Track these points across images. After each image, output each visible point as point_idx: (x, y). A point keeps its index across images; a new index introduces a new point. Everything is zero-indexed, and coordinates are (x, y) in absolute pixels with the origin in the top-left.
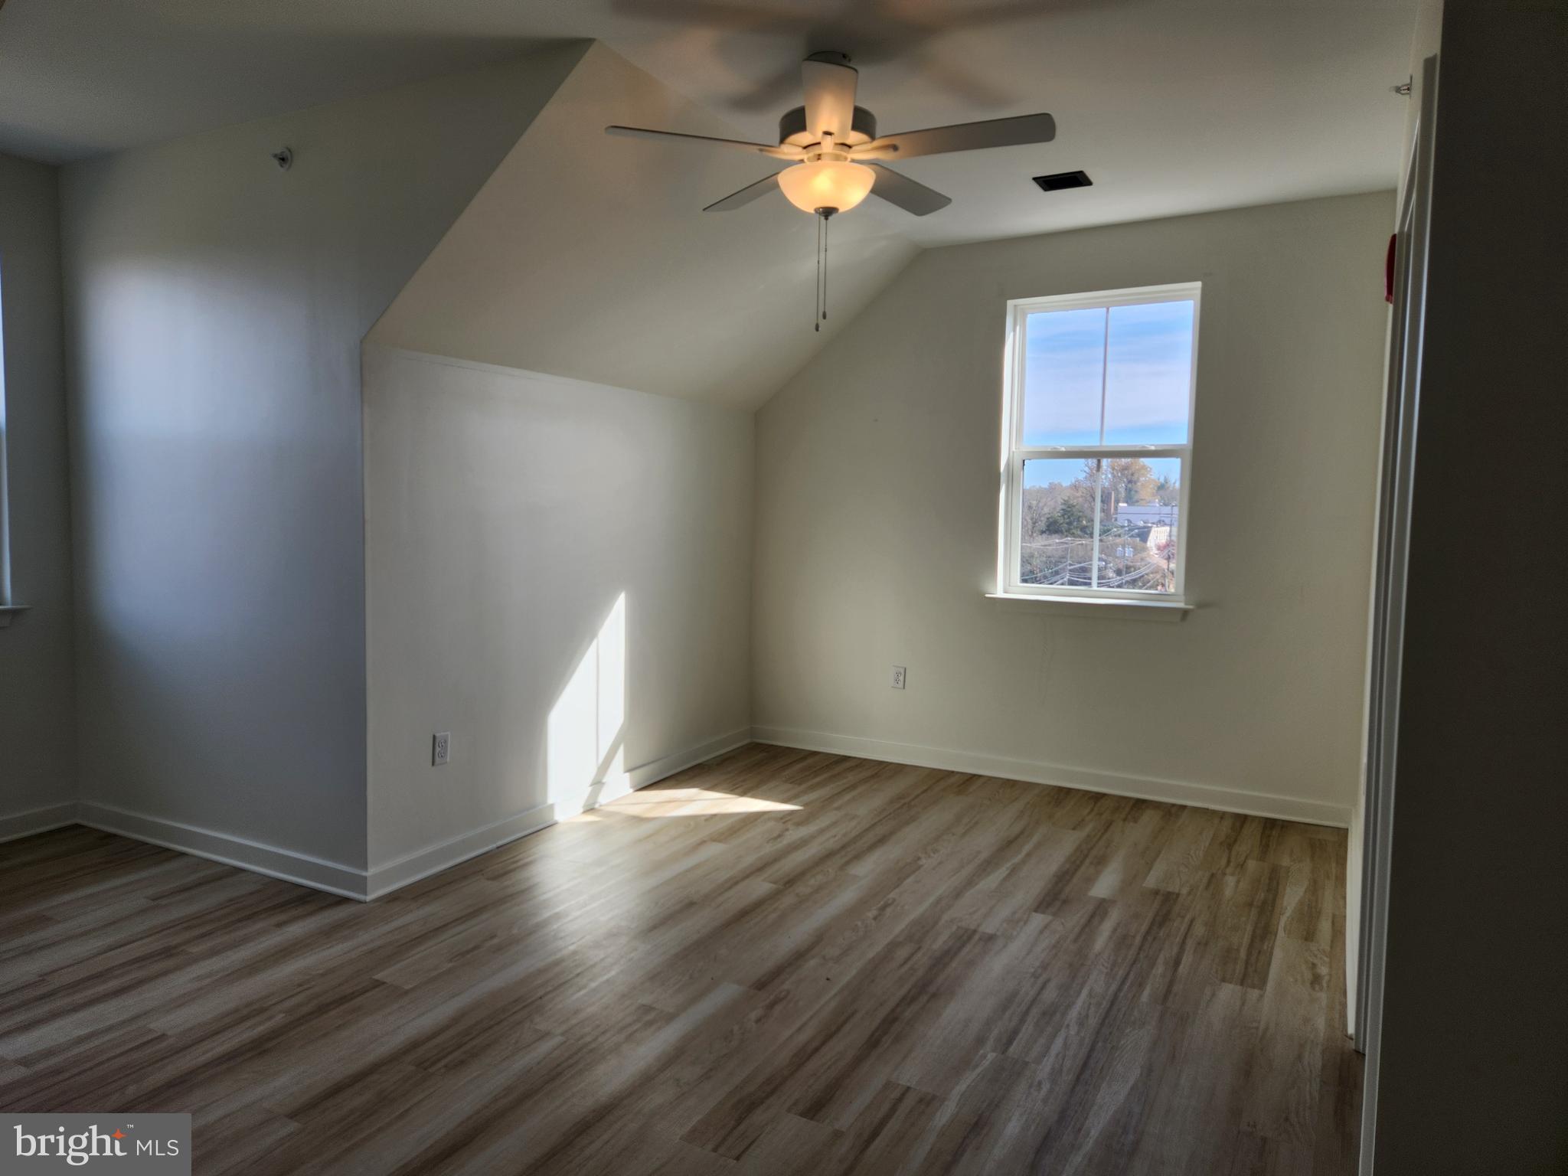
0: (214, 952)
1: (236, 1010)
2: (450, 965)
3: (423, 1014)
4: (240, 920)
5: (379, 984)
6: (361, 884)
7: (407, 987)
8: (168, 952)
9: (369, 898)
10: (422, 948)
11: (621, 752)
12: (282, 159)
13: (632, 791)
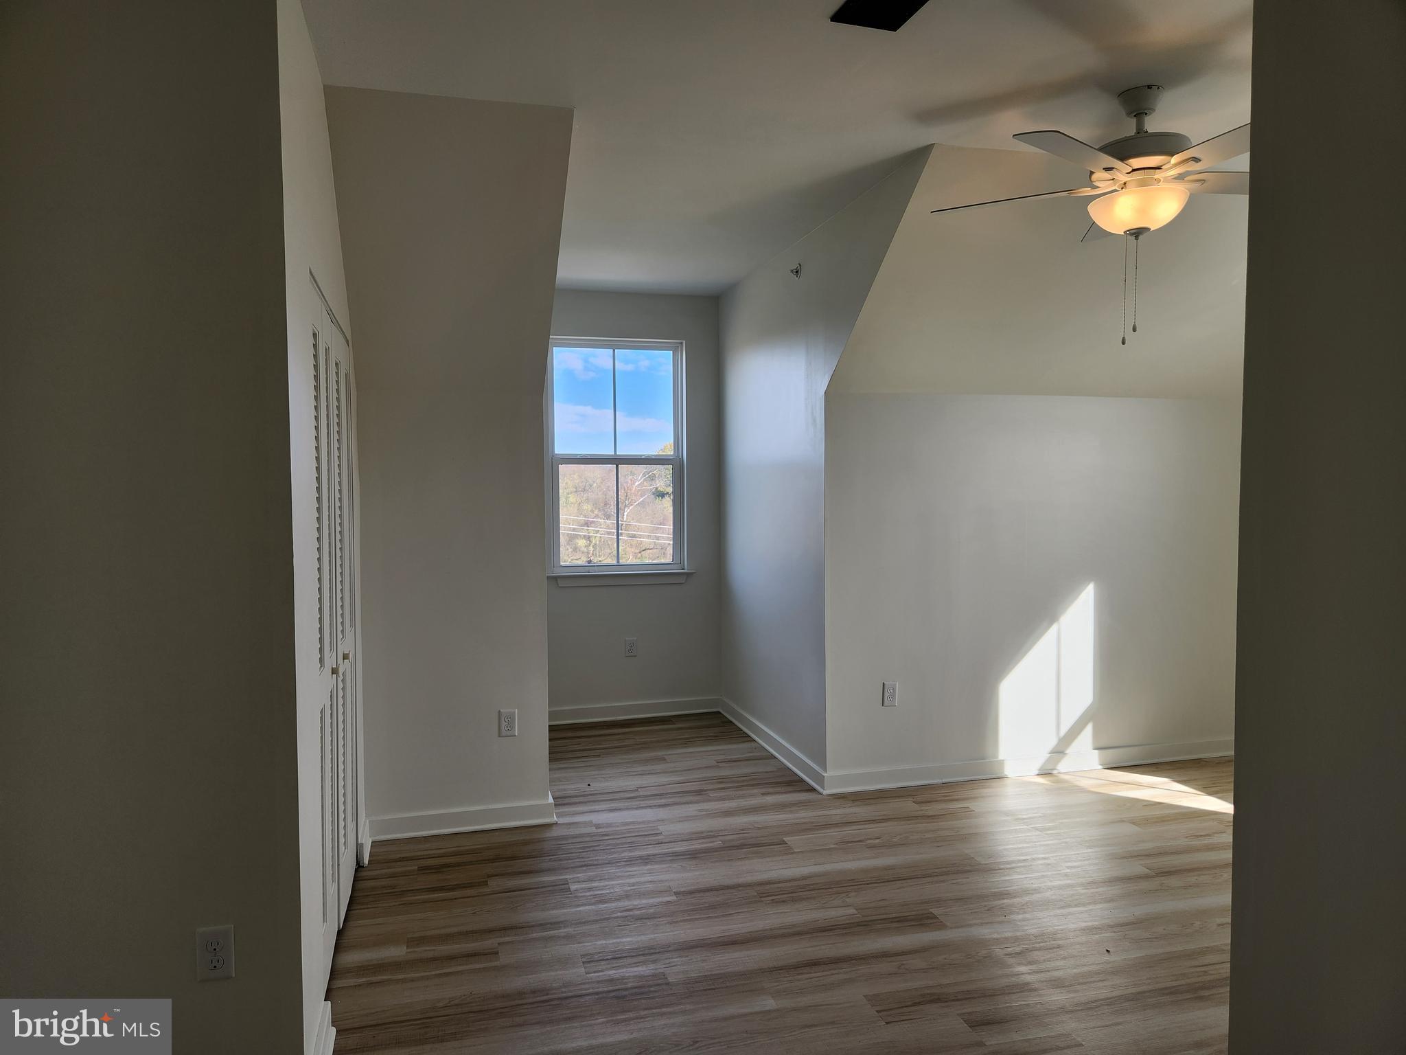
0: (720, 799)
1: (702, 833)
2: (833, 846)
4: (747, 786)
5: (784, 843)
6: (820, 780)
7: (796, 850)
8: (699, 792)
9: (825, 792)
10: (828, 831)
11: (1089, 729)
12: (797, 272)
13: (1101, 767)
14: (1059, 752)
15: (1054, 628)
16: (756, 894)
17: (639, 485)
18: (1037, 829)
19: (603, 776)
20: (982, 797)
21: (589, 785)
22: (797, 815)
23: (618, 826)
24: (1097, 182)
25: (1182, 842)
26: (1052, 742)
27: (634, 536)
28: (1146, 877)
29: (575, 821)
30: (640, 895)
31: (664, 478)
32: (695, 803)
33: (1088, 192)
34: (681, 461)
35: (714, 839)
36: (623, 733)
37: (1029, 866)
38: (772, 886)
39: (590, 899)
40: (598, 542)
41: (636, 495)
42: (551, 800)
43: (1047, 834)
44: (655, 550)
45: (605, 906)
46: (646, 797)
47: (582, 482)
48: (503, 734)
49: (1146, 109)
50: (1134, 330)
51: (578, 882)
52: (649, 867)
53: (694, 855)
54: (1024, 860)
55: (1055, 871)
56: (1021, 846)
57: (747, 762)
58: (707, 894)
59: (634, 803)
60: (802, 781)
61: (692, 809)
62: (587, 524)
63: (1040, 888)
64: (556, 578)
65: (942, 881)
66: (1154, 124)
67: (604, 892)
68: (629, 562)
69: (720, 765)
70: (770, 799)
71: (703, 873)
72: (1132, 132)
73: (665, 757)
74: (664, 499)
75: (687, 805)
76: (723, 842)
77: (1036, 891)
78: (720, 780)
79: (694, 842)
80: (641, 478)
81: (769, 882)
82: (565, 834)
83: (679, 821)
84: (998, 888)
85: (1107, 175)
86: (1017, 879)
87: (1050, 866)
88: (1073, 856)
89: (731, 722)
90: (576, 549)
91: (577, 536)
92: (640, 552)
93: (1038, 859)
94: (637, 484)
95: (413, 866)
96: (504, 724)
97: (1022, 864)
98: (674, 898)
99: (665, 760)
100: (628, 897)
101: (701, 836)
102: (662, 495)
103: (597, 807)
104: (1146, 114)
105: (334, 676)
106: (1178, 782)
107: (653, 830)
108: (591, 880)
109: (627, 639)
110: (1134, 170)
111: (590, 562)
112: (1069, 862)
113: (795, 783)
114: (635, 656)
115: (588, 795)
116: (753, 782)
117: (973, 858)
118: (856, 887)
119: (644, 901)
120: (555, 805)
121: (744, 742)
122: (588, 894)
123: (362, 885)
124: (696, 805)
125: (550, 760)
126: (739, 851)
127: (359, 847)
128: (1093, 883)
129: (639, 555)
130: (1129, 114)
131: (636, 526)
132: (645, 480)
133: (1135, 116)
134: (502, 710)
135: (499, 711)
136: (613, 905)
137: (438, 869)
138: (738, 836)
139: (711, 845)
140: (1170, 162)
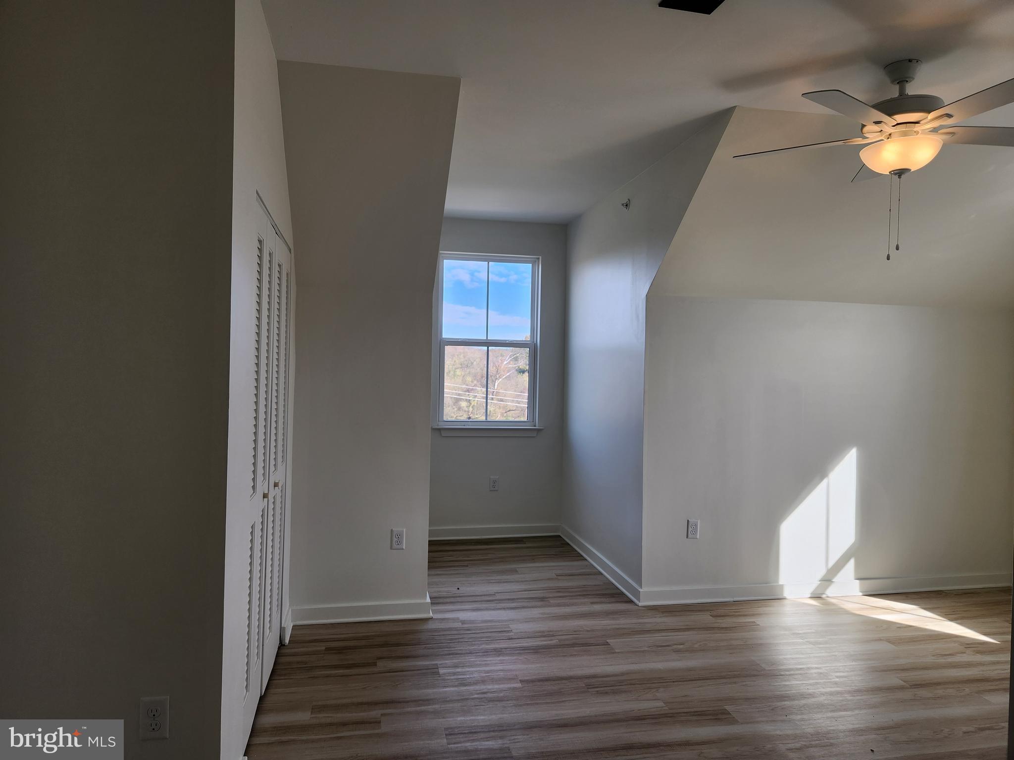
0: (559, 605)
1: (543, 632)
2: (647, 649)
3: (612, 665)
4: (580, 595)
5: (608, 644)
6: (637, 594)
7: (617, 651)
8: (542, 599)
9: (640, 604)
10: (642, 636)
11: (852, 563)
12: (626, 205)
13: (861, 594)
14: (827, 580)
15: (825, 481)
16: (584, 685)
17: (506, 364)
18: (810, 643)
19: (469, 582)
20: (765, 614)
21: (458, 589)
22: (618, 622)
23: (479, 623)
24: (867, 134)
25: (930, 660)
26: (822, 572)
27: (502, 400)
28: (902, 688)
29: (447, 617)
30: (494, 681)
31: (523, 359)
32: (539, 607)
33: (859, 141)
34: (536, 345)
35: (553, 638)
36: (486, 549)
37: (804, 674)
38: (597, 679)
39: (455, 682)
40: (475, 404)
41: (504, 371)
42: (428, 600)
43: (819, 648)
44: (517, 412)
45: (465, 688)
46: (501, 601)
47: (466, 360)
48: (394, 548)
49: (907, 78)
50: (897, 248)
51: (445, 667)
52: (501, 658)
53: (536, 650)
54: (801, 668)
55: (826, 679)
56: (798, 656)
57: (580, 577)
58: (546, 683)
59: (493, 605)
60: (622, 594)
61: (536, 612)
62: (468, 391)
63: (814, 692)
64: (440, 430)
65: (734, 683)
66: (912, 89)
67: (465, 677)
68: (497, 419)
69: (559, 577)
70: (597, 607)
71: (543, 665)
72: (896, 94)
73: (517, 569)
74: (524, 375)
75: (533, 609)
76: (560, 640)
77: (812, 695)
78: (559, 590)
79: (538, 639)
80: (508, 359)
81: (594, 676)
82: (438, 627)
83: (526, 622)
84: (780, 691)
85: (876, 128)
86: (796, 684)
87: (822, 675)
88: (841, 667)
89: (569, 544)
90: (459, 409)
91: (461, 400)
92: (506, 412)
93: (812, 668)
94: (505, 363)
95: (322, 647)
96: (395, 539)
97: (799, 672)
98: (519, 685)
99: (517, 572)
100: (483, 682)
101: (543, 635)
102: (523, 372)
103: (463, 607)
104: (907, 81)
105: (266, 500)
106: (925, 609)
107: (505, 628)
108: (456, 667)
109: (491, 477)
110: (898, 124)
111: (470, 418)
112: (837, 672)
113: (617, 596)
114: (497, 491)
115: (457, 597)
116: (585, 593)
117: (759, 664)
118: (664, 684)
119: (496, 686)
120: (431, 603)
121: (578, 560)
122: (452, 677)
123: (283, 660)
124: (539, 609)
125: (430, 568)
126: (572, 648)
127: (282, 630)
128: (859, 691)
129: (505, 414)
130: (893, 82)
131: (503, 393)
132: (511, 360)
133: (898, 83)
134: (393, 529)
135: (392, 530)
136: (472, 688)
137: (340, 651)
138: (571, 636)
139: (549, 642)
140: (927, 118)
